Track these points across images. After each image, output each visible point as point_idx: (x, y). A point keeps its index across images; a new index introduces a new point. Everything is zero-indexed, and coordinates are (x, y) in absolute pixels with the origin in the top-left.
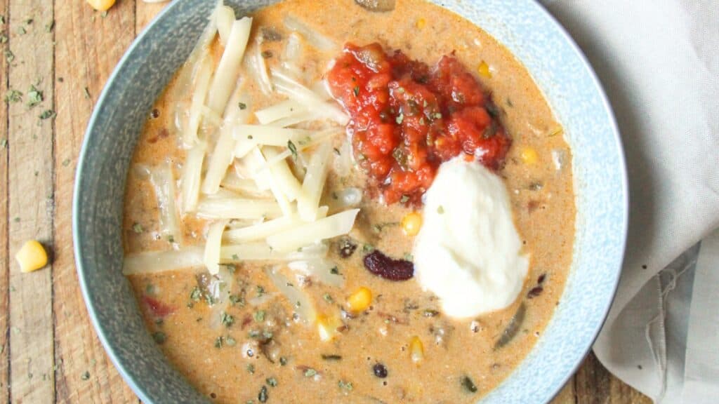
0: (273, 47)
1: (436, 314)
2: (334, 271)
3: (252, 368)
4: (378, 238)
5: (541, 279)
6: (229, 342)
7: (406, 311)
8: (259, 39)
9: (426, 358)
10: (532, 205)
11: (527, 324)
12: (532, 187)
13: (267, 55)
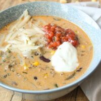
0: (34, 22)
1: (53, 70)
2: (32, 57)
3: (6, 71)
4: (44, 54)
5: (81, 69)
6: (3, 65)
7: (46, 68)
8: (32, 20)
9: (48, 78)
10: (82, 55)
11: (75, 76)
12: (83, 52)
13: (32, 23)
